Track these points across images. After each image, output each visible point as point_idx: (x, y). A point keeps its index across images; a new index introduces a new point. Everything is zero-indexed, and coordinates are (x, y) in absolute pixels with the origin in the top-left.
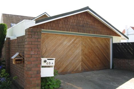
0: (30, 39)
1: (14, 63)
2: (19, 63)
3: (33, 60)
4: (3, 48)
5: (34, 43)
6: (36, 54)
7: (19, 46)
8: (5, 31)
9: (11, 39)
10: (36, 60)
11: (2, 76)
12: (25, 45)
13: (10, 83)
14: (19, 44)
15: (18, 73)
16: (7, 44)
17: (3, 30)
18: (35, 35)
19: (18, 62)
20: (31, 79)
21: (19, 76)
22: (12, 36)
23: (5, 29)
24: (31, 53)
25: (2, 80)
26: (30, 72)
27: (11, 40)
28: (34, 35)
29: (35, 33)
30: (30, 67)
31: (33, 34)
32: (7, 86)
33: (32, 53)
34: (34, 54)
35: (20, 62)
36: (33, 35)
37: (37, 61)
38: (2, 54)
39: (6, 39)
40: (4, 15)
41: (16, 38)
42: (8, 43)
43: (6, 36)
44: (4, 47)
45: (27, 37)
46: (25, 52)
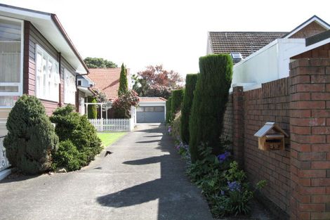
0: (306, 87)
1: (261, 147)
2: (274, 149)
3: (317, 141)
4: (226, 112)
5: (317, 97)
6: (324, 124)
7: (268, 107)
8: (229, 72)
9: (244, 90)
10: (324, 142)
11: (231, 177)
12: (291, 103)
13: (248, 195)
14: (270, 101)
15: (270, 172)
16: (236, 103)
17: (225, 70)
18: (319, 76)
19: (271, 145)
20: (311, 190)
21: (272, 179)
22: (245, 81)
23: (227, 67)
24: (310, 122)
25: (230, 186)
26: (308, 173)
27: (247, 92)
28: (316, 75)
29: (318, 71)
30: (307, 159)
31: (313, 73)
32: (244, 202)
33: (313, 122)
34: (316, 125)
35: (276, 145)
36: (313, 77)
37: (326, 143)
38: (224, 126)
39: (231, 90)
40: (214, 36)
41: (260, 86)
42: (239, 100)
43: (231, 82)
44: (227, 108)
45: (296, 80)
46: (293, 121)
